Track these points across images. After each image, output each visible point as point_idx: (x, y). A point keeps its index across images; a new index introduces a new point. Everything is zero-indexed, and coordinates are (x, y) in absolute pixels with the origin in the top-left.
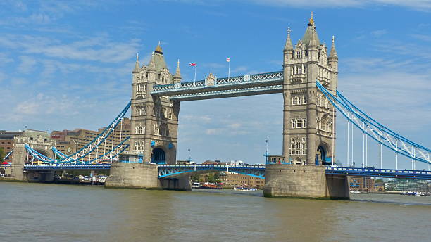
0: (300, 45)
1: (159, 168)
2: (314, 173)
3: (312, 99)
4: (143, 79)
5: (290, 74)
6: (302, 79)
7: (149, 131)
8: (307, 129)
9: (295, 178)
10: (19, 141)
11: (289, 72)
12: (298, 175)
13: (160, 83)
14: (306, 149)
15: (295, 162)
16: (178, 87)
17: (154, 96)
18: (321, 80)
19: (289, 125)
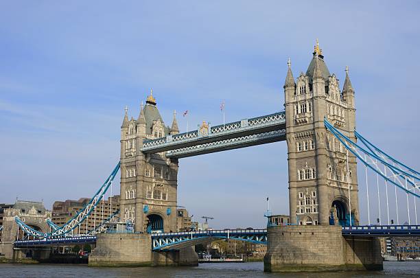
0: (303, 77)
1: (153, 238)
2: (326, 235)
3: (321, 143)
4: (131, 134)
5: (292, 113)
6: (307, 119)
7: (140, 194)
8: (317, 179)
9: (302, 243)
10: (9, 214)
11: (291, 112)
12: (305, 238)
13: (153, 138)
14: (317, 205)
15: (304, 223)
16: (170, 141)
17: (145, 153)
18: (332, 118)
19: (295, 177)
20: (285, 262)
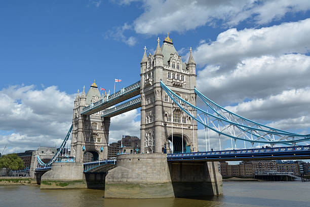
0: (150, 57)
1: (84, 165)
2: (150, 160)
3: (157, 97)
6: (150, 83)
7: (79, 139)
9: (131, 167)
10: (34, 154)
11: (143, 80)
12: (133, 163)
16: (92, 106)
18: (171, 81)
19: (144, 121)
20: (115, 180)
